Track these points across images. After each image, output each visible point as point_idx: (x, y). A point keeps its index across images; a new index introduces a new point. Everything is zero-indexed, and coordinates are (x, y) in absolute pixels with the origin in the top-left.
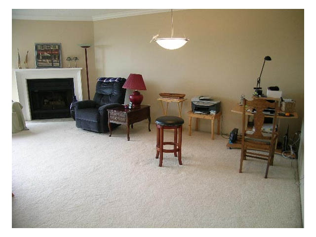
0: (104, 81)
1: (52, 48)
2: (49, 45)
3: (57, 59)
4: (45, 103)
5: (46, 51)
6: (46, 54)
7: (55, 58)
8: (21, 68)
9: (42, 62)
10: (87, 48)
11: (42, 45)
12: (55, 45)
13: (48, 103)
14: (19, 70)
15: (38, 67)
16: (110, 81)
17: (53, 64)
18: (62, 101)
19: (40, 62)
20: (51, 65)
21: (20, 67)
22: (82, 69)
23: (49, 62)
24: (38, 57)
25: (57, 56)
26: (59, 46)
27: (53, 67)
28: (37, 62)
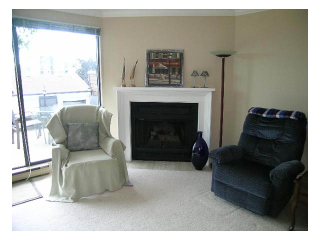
0: (264, 115)
1: (170, 57)
2: (166, 53)
3: (177, 73)
4: (152, 137)
5: (162, 61)
6: (161, 65)
7: (174, 72)
8: (125, 86)
9: (155, 77)
10: (226, 58)
11: (158, 53)
12: (175, 53)
13: (156, 137)
14: (122, 88)
15: (150, 85)
16: (278, 116)
17: (170, 82)
18: (175, 135)
19: (152, 77)
20: (168, 83)
21: (123, 84)
22: (214, 90)
23: (165, 78)
24: (150, 69)
25: (177, 69)
26: (182, 55)
27: (169, 85)
28: (148, 77)
